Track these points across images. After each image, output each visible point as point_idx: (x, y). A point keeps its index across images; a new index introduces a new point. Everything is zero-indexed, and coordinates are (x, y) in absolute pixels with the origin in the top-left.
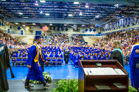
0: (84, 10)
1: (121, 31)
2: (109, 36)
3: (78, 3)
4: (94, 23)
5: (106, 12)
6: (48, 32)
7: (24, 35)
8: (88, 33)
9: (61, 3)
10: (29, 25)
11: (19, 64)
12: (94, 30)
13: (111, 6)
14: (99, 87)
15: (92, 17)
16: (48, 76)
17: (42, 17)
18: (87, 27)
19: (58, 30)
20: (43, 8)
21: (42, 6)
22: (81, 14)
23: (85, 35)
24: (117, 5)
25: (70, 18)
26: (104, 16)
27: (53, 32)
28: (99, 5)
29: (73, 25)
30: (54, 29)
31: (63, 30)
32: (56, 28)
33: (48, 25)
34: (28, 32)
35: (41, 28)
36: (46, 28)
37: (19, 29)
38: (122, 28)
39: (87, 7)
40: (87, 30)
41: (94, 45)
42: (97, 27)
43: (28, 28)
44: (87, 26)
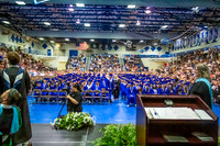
0: (143, 17)
1: (203, 50)
2: (183, 58)
3: (134, 7)
4: (158, 37)
5: (178, 20)
6: (88, 51)
7: (52, 56)
8: (150, 52)
9: (108, 7)
10: (60, 40)
11: (45, 100)
12: (159, 49)
13: (186, 10)
14: (169, 139)
15: (156, 29)
16: (89, 118)
17: (80, 28)
18: (148, 44)
19: (103, 48)
20: (81, 15)
21: (79, 13)
22: (138, 24)
23: (144, 56)
24: (196, 9)
25: (122, 30)
26: (175, 27)
27: (95, 51)
28: (167, 9)
29: (126, 41)
30: (98, 47)
31: (110, 48)
32: (101, 46)
33: (87, 40)
34: (58, 52)
35: (78, 45)
36: (85, 46)
37: (45, 46)
38: (203, 45)
39: (148, 12)
40: (147, 49)
41: (158, 71)
42: (164, 44)
43: (58, 46)
44: (148, 42)
